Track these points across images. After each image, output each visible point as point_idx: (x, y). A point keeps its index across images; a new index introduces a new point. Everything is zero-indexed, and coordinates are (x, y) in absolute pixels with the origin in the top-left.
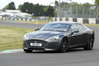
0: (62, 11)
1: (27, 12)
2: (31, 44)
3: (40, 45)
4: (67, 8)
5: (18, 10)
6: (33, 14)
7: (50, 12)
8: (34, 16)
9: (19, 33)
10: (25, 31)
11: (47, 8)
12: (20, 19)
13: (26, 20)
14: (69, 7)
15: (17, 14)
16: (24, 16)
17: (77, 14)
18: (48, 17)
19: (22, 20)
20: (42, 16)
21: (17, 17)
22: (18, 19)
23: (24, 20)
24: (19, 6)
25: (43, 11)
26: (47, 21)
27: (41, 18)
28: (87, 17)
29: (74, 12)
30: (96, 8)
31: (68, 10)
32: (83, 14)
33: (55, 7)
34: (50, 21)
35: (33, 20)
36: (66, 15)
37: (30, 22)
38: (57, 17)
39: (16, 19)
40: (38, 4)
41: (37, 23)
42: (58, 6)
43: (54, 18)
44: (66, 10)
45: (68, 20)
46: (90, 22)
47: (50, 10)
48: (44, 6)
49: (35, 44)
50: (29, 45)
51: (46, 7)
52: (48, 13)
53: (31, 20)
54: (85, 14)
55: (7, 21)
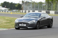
0: (26, 7)
1: (5, 7)
4: (29, 5)
5: (0, 6)
7: (19, 7)
8: (10, 9)
10: (4, 18)
11: (17, 5)
12: (1, 11)
13: (5, 12)
14: (30, 4)
16: (4, 10)
17: (35, 8)
18: (18, 10)
19: (3, 12)
20: (14, 9)
23: (4, 12)
25: (15, 6)
26: (17, 12)
27: (14, 10)
28: (41, 10)
29: (33, 7)
30: (46, 5)
31: (30, 6)
33: (22, 4)
34: (19, 12)
36: (28, 9)
37: (8, 13)
38: (23, 10)
40: (12, 3)
41: (11, 14)
42: (24, 4)
43: (21, 11)
45: (30, 12)
47: (19, 6)
48: (16, 4)
51: (17, 4)
53: (8, 12)
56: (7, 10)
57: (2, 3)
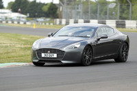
0: (69, 10)
1: (20, 12)
4: (76, 6)
5: (7, 9)
6: (28, 15)
7: (51, 11)
8: (30, 17)
9: (11, 40)
10: (18, 37)
11: (48, 6)
12: (10, 22)
13: (19, 23)
14: (78, 5)
15: (6, 15)
16: (15, 18)
17: (89, 14)
19: (13, 22)
20: (40, 17)
21: (6, 18)
22: (7, 22)
23: (16, 22)
24: (9, 4)
25: (41, 10)
26: (47, 24)
27: (39, 20)
28: (103, 19)
29: (86, 12)
31: (78, 8)
32: (98, 15)
33: (60, 5)
34: (52, 24)
35: (28, 23)
36: (74, 16)
37: (25, 26)
38: (61, 18)
39: (4, 22)
40: (35, 1)
41: (34, 27)
42: (63, 3)
43: (58, 20)
44: (74, 9)
47: (52, 9)
48: (44, 4)
51: (47, 4)
52: (49, 13)
53: (25, 23)
54: (100, 14)
56: (24, 20)
57: (11, 2)
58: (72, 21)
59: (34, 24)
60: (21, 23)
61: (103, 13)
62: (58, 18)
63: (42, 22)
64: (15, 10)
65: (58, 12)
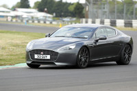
0: (95, 10)
1: (46, 12)
2: (36, 56)
3: (48, 57)
4: (103, 6)
5: (34, 8)
6: (54, 14)
8: (56, 16)
11: (74, 6)
12: (36, 22)
13: (45, 22)
14: (104, 4)
15: (32, 14)
16: (42, 18)
19: (39, 22)
21: (32, 18)
22: (33, 22)
23: (42, 22)
24: (35, 3)
25: (68, 10)
26: (73, 23)
27: (66, 19)
31: (104, 8)
32: (124, 15)
33: (86, 4)
35: (54, 23)
36: (100, 15)
37: (51, 25)
38: (87, 18)
39: (30, 22)
40: (61, 1)
42: (89, 3)
43: (84, 20)
44: (100, 8)
46: (134, 25)
47: (78, 9)
48: (70, 4)
49: (41, 57)
50: (33, 57)
51: (73, 4)
52: (76, 13)
53: (51, 23)
54: (126, 14)
55: (19, 24)
56: (50, 19)
57: (38, 2)
58: (98, 21)
59: (60, 23)
60: (48, 23)
61: (129, 13)
62: (84, 17)
63: (68, 22)
64: (41, 10)
65: (84, 12)
